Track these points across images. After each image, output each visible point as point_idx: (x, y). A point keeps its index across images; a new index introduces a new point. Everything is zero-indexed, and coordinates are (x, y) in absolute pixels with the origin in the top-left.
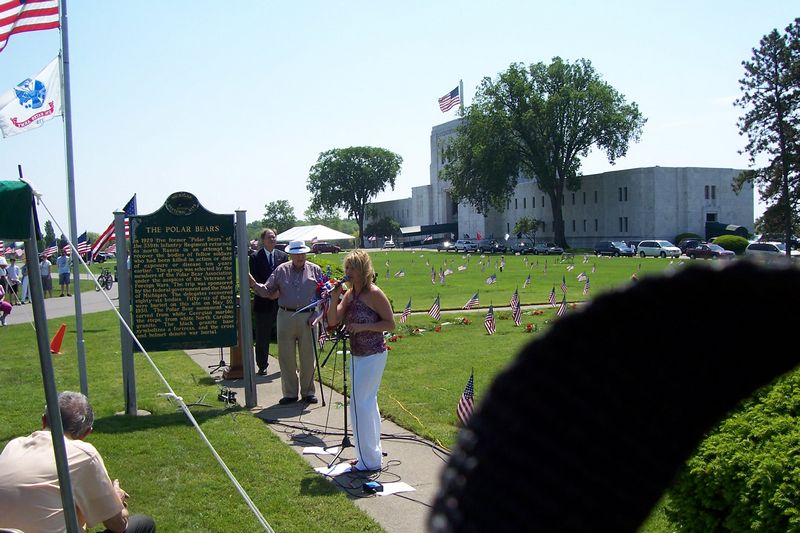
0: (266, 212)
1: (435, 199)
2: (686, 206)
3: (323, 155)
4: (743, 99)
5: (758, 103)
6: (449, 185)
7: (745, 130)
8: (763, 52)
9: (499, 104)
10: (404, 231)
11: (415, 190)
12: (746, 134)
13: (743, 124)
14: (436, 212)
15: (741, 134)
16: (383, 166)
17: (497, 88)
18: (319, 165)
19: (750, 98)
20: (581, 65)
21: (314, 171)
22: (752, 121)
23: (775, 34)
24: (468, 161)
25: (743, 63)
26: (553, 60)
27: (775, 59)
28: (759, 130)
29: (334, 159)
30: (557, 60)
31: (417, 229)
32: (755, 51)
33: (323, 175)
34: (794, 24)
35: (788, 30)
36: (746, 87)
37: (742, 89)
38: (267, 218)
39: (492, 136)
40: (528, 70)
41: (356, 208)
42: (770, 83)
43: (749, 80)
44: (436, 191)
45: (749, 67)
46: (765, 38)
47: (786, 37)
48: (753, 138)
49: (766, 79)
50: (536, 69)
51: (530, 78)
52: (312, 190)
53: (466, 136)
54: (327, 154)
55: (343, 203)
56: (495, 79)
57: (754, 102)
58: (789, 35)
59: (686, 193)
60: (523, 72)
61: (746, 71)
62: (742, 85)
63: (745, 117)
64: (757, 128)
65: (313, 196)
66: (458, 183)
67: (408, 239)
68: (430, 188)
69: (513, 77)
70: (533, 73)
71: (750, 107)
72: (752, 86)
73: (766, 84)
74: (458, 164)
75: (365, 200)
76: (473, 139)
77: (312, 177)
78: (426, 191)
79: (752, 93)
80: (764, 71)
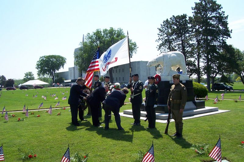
0: (25, 75)
1: (76, 71)
2: (150, 73)
3: (41, 57)
4: (158, 40)
5: (163, 41)
6: (78, 67)
7: (159, 49)
8: (164, 25)
9: (92, 42)
10: (65, 81)
11: (69, 69)
13: (158, 47)
14: (76, 75)
16: (58, 61)
17: (92, 36)
18: (39, 61)
19: (160, 39)
21: (38, 63)
22: (161, 46)
23: (167, 20)
24: (83, 59)
25: (158, 28)
26: (110, 28)
27: (167, 27)
28: (164, 49)
29: (44, 59)
30: (112, 28)
31: (70, 81)
32: (161, 25)
33: (41, 64)
34: (172, 17)
35: (171, 19)
36: (160, 36)
37: (159, 36)
38: (25, 77)
39: (91, 52)
40: (102, 31)
41: (51, 74)
42: (167, 35)
43: (160, 34)
44: (76, 69)
45: (160, 30)
46: (164, 21)
47: (170, 21)
48: (162, 52)
49: (165, 34)
51: (103, 33)
52: (38, 69)
53: (83, 51)
54: (42, 57)
55: (48, 72)
56: (92, 34)
57: (162, 41)
58: (171, 20)
59: (150, 69)
60: (101, 32)
61: (159, 31)
62: (158, 35)
63: (159, 45)
64: (163, 48)
65: (38, 71)
66: (80, 66)
67: (66, 84)
68: (74, 68)
69: (98, 33)
70: (104, 32)
71: (161, 42)
72: (161, 36)
73: (165, 35)
74: (80, 61)
75: (55, 72)
76: (85, 52)
77: (37, 64)
78: (73, 69)
79: (161, 38)
80: (164, 31)
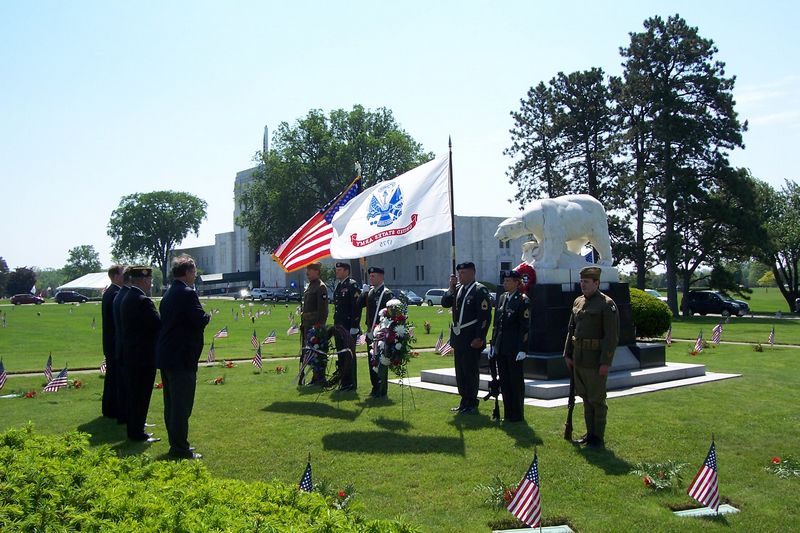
0: (70, 257)
1: (238, 246)
2: (481, 254)
3: (124, 199)
4: (513, 149)
5: (527, 153)
6: (247, 232)
7: (515, 179)
8: (531, 103)
9: (296, 151)
10: (205, 278)
11: (218, 237)
12: (515, 183)
13: (512, 172)
14: (238, 259)
15: (511, 183)
16: (181, 213)
17: (295, 133)
18: (120, 210)
19: (518, 147)
20: (382, 113)
21: (116, 216)
22: (521, 170)
23: (542, 86)
24: (264, 206)
25: (512, 113)
26: (355, 107)
27: (542, 110)
28: (529, 180)
29: (136, 204)
30: (359, 108)
31: (219, 277)
32: (523, 102)
33: (126, 220)
34: (557, 77)
35: (552, 82)
36: (516, 137)
37: (513, 138)
38: (70, 263)
39: (289, 182)
40: (328, 117)
41: (159, 255)
42: (540, 133)
43: (519, 130)
44: (239, 238)
45: (518, 117)
46: (532, 90)
47: (550, 89)
48: (522, 187)
49: (535, 130)
50: (337, 116)
51: (329, 124)
52: (113, 235)
53: (263, 182)
54: (129, 198)
55: (146, 249)
56: (293, 125)
57: (523, 152)
58: (553, 87)
59: (481, 242)
60: (323, 119)
61: (515, 121)
62: (513, 135)
63: (515, 166)
64: (527, 177)
65: (113, 241)
66: (255, 230)
67: (208, 287)
68: (233, 235)
69: (313, 123)
70: (333, 119)
71: (520, 156)
72: (521, 136)
73: (535, 135)
74: (255, 211)
75: (169, 246)
76: (270, 184)
77: (112, 221)
78: (229, 237)
79: (520, 143)
80: (532, 121)
